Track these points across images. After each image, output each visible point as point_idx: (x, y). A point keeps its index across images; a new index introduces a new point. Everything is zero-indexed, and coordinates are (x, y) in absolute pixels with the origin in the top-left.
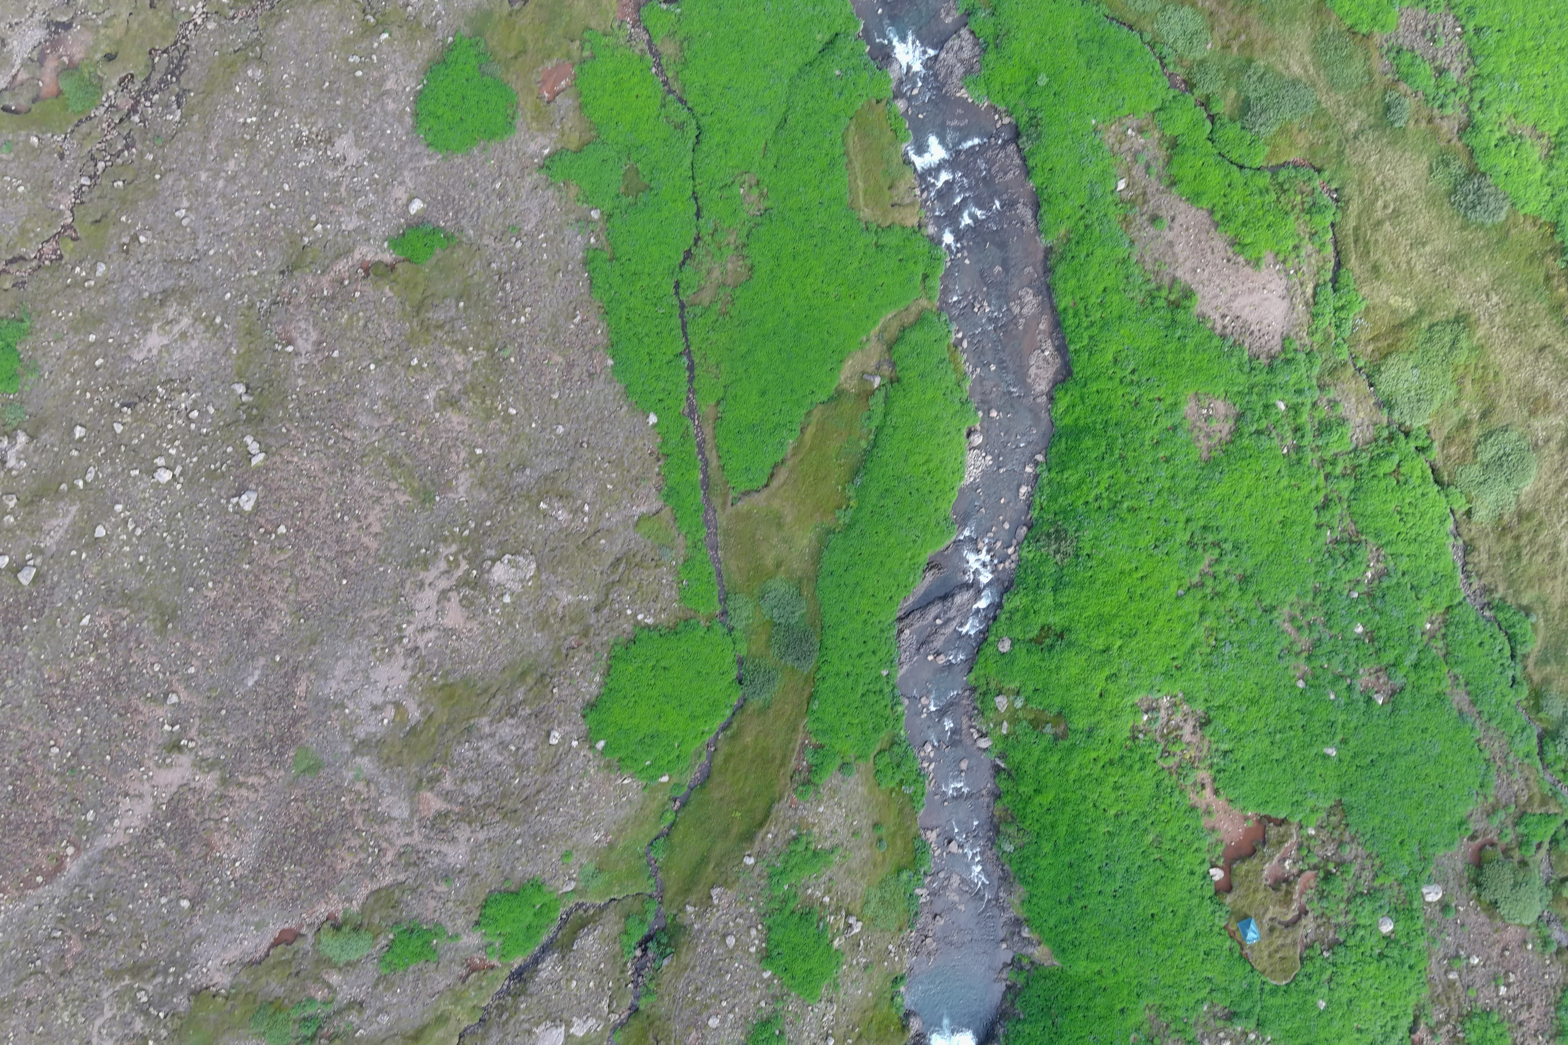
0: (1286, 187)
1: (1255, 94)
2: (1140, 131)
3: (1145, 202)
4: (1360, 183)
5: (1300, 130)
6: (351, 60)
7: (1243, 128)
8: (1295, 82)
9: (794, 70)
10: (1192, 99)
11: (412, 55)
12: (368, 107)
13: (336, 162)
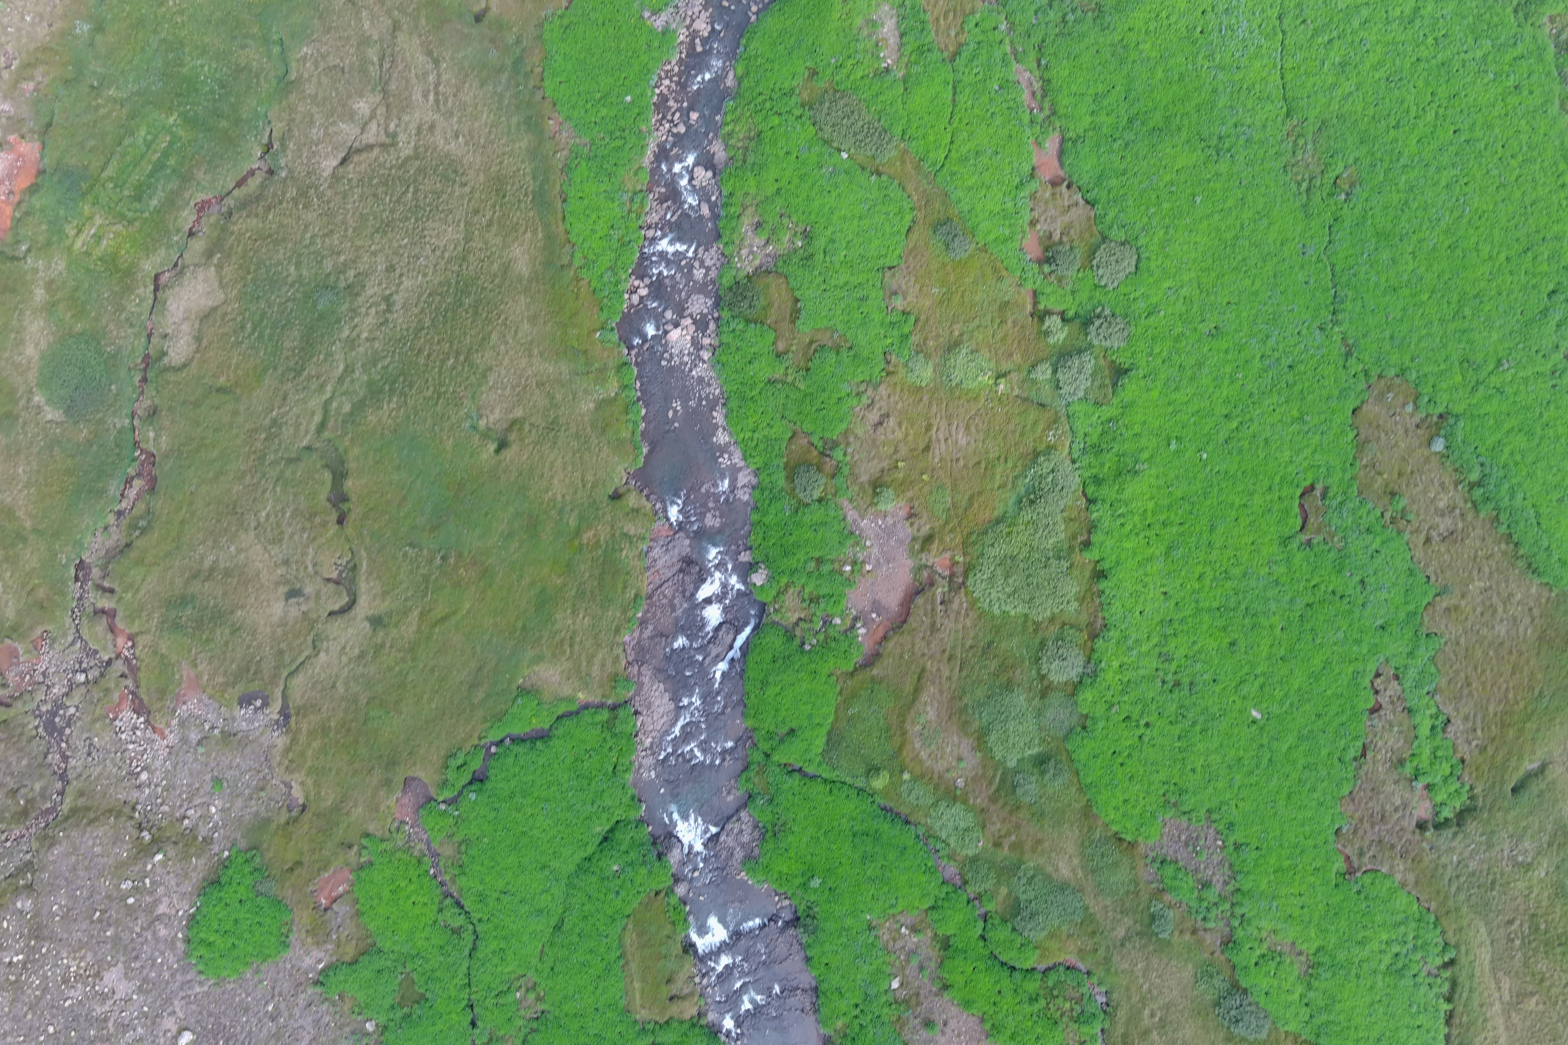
0: (1055, 993)
1: (1025, 897)
2: (914, 929)
3: (919, 1004)
4: (1128, 989)
5: (1069, 936)
6: (123, 887)
7: (1014, 929)
8: (1063, 887)
9: (572, 868)
10: (965, 897)
11: (186, 876)
12: (139, 935)
13: (104, 997)
